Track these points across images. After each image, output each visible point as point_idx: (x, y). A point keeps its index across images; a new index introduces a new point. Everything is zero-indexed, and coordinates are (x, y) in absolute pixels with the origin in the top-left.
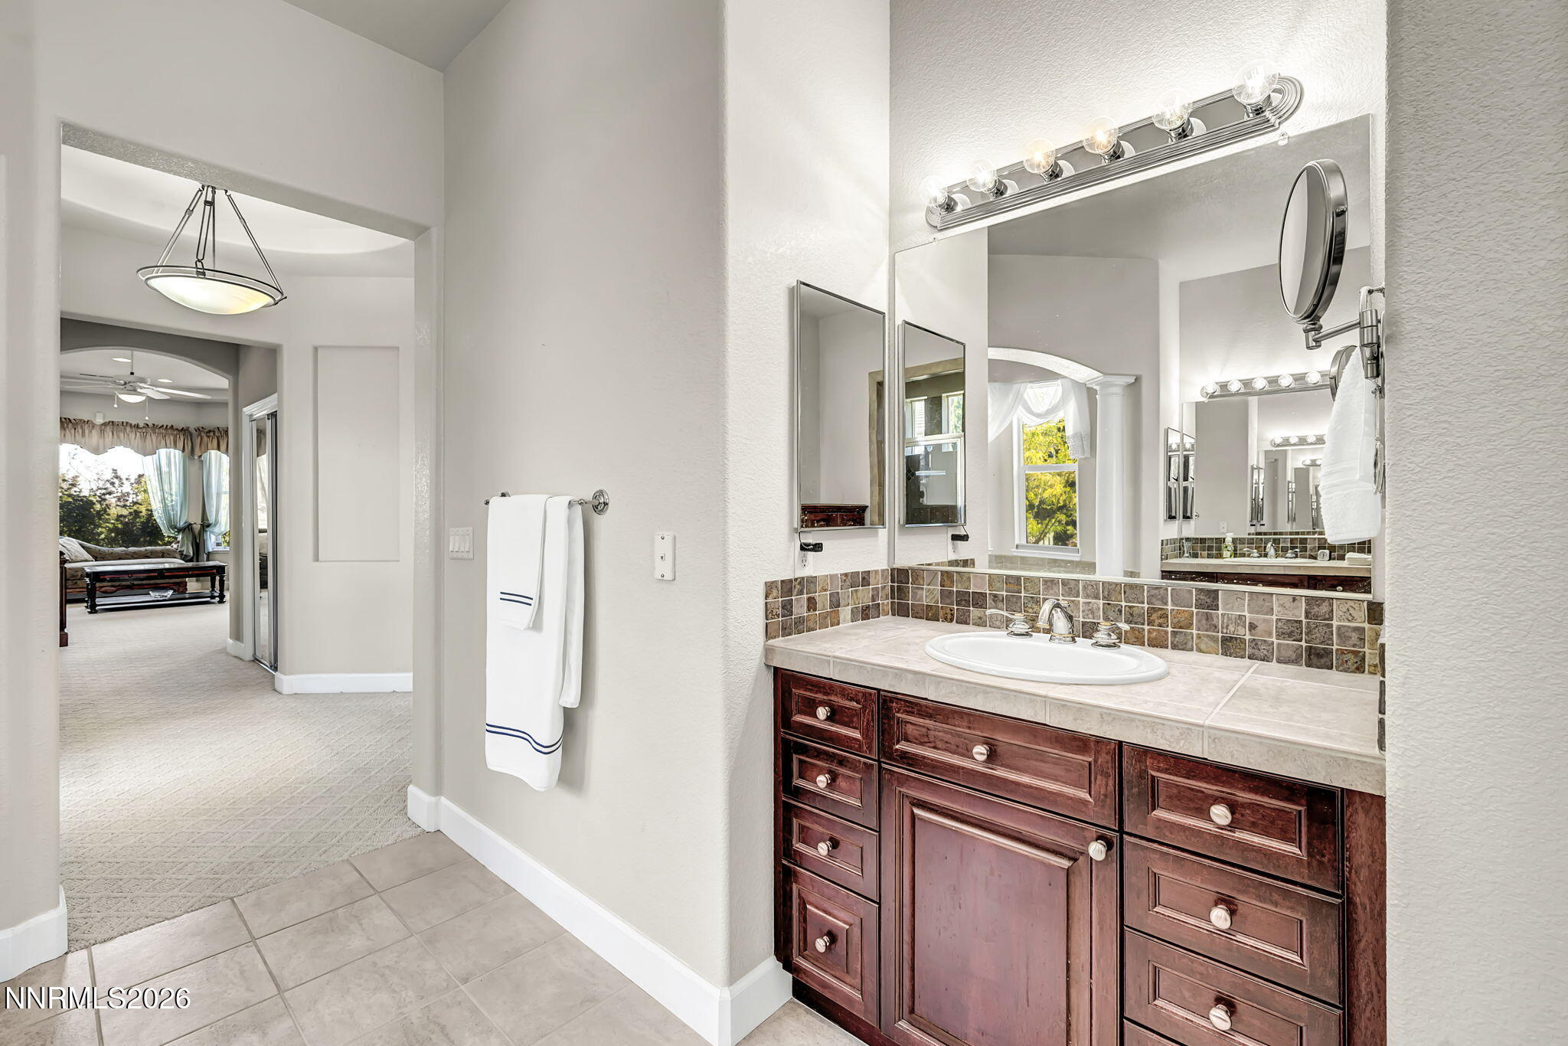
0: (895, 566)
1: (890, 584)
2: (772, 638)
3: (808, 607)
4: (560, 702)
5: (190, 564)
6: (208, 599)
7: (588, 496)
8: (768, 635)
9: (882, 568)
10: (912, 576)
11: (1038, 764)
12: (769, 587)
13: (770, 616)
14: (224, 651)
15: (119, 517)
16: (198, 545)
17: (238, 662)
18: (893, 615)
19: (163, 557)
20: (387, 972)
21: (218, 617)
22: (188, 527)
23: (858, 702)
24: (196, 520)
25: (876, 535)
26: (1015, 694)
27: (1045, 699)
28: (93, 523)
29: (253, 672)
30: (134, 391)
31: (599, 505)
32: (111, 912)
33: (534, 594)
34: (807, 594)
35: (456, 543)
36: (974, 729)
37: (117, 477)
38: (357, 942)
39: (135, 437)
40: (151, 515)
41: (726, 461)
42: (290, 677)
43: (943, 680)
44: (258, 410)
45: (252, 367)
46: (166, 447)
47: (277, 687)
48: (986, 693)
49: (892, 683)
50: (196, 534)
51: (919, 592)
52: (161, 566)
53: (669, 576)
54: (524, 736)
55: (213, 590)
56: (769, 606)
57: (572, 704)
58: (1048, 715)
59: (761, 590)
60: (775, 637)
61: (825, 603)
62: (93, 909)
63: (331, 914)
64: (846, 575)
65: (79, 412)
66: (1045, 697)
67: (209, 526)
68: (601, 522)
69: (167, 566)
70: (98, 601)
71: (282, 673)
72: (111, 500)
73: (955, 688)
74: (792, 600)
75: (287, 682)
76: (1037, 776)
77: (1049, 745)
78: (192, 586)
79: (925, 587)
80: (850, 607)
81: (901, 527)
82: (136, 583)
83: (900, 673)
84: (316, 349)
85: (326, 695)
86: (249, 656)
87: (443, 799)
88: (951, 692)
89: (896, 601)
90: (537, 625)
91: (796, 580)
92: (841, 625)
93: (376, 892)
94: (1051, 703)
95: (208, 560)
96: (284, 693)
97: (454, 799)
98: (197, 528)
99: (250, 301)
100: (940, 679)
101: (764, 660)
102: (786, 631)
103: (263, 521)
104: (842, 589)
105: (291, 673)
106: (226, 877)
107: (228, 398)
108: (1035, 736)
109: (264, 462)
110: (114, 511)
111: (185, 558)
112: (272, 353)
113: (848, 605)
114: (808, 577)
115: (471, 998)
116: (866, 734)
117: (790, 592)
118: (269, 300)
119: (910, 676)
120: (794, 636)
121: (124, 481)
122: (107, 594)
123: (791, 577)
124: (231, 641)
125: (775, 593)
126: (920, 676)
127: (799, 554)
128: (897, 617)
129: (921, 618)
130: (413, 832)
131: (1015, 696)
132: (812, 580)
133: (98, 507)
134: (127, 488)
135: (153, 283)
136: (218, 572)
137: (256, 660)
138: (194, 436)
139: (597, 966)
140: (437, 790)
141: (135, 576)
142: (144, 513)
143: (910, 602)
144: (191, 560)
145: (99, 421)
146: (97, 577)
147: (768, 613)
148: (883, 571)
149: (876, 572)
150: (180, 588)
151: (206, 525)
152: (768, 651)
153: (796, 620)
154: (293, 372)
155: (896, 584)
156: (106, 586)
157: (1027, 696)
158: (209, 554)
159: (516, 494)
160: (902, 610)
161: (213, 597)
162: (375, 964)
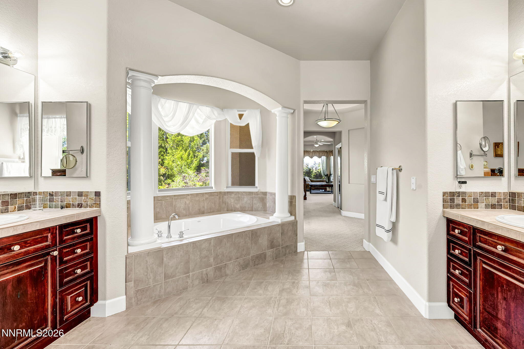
0: (510, 191)
1: (508, 197)
2: (445, 208)
3: (462, 201)
4: (390, 220)
5: (328, 184)
6: (331, 193)
7: (397, 167)
8: (444, 207)
9: (503, 192)
10: (517, 195)
11: (519, 254)
12: (444, 194)
13: (445, 202)
14: (332, 204)
15: (315, 172)
16: (329, 179)
17: (335, 207)
18: (510, 209)
19: (323, 182)
20: (353, 273)
21: (331, 196)
22: (327, 175)
23: (467, 229)
24: (329, 173)
25: (501, 180)
26: (511, 230)
27: (520, 233)
28: (311, 174)
29: (337, 210)
30: (317, 144)
31: (400, 170)
32: (311, 247)
33: (385, 192)
34: (461, 197)
35: (373, 179)
36: (499, 240)
37: (315, 163)
38: (348, 266)
39: (318, 154)
40: (320, 172)
41: (427, 157)
42: (344, 212)
43: (490, 224)
44: (338, 146)
45: (337, 136)
46: (323, 156)
47: (341, 214)
48: (502, 229)
49: (476, 224)
50: (328, 176)
51: (520, 201)
52: (322, 184)
53: (414, 189)
54: (383, 227)
55: (332, 190)
56: (444, 199)
57: (393, 221)
58: (521, 238)
59: (441, 195)
60: (447, 208)
61: (471, 201)
62: (308, 246)
63: (344, 260)
64: (482, 193)
65: (308, 149)
66: (520, 232)
67: (331, 175)
68: (401, 174)
69: (323, 184)
70: (312, 191)
71: (342, 210)
72: (314, 169)
73: (493, 227)
74: (454, 198)
75: (344, 213)
76: (519, 258)
77: (521, 248)
78: (328, 189)
79: (522, 199)
80: (484, 203)
81: (516, 177)
82: (318, 187)
83: (478, 221)
84: (349, 130)
85: (351, 217)
86: (337, 206)
87: (370, 244)
88: (492, 228)
89: (511, 204)
90: (386, 200)
91: (456, 192)
92: (479, 209)
93: (353, 259)
94: (522, 234)
95: (331, 183)
96: (343, 215)
97: (373, 244)
98: (329, 175)
99: (334, 123)
100: (489, 224)
101: (442, 214)
102: (452, 207)
103: (339, 174)
104: (479, 197)
105: (344, 211)
106: (327, 247)
107: (333, 143)
108: (517, 245)
109: (339, 158)
110: (314, 171)
111: (326, 182)
112: (340, 133)
113: (483, 203)
114: (462, 192)
115: (368, 283)
116: (469, 238)
117: (454, 196)
118: (338, 122)
119: (480, 222)
120: (455, 209)
121: (316, 164)
122: (313, 190)
123: (455, 191)
124: (333, 202)
125: (446, 195)
126: (483, 222)
127: (458, 184)
128: (511, 210)
129: (521, 211)
130: (363, 250)
131: (511, 231)
132: (464, 193)
133: (312, 170)
134: (317, 166)
135: (318, 123)
136: (332, 186)
137: (338, 207)
138: (328, 153)
139: (398, 289)
140: (369, 241)
141: (318, 186)
142: (319, 172)
143: (516, 205)
144: (328, 183)
145: (312, 151)
146: (312, 186)
147: (444, 201)
148: (504, 193)
149: (500, 193)
150: (325, 190)
151: (330, 175)
152: (444, 212)
153: (456, 205)
154: (344, 137)
155: (511, 198)
156: (313, 188)
157: (514, 231)
158: (331, 182)
159: (384, 167)
160: (513, 208)
161: (332, 192)
162: (351, 270)
